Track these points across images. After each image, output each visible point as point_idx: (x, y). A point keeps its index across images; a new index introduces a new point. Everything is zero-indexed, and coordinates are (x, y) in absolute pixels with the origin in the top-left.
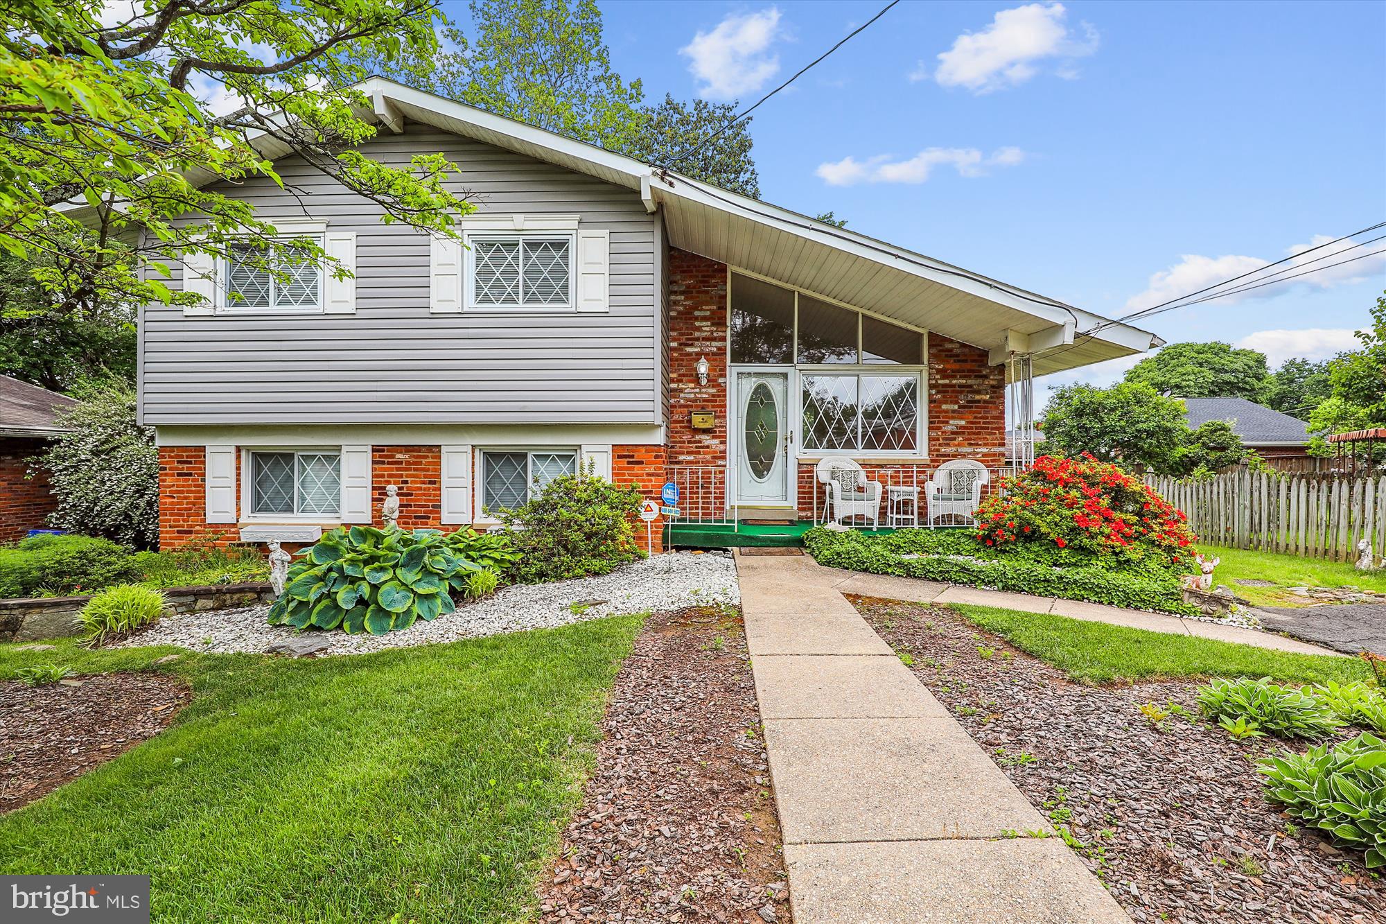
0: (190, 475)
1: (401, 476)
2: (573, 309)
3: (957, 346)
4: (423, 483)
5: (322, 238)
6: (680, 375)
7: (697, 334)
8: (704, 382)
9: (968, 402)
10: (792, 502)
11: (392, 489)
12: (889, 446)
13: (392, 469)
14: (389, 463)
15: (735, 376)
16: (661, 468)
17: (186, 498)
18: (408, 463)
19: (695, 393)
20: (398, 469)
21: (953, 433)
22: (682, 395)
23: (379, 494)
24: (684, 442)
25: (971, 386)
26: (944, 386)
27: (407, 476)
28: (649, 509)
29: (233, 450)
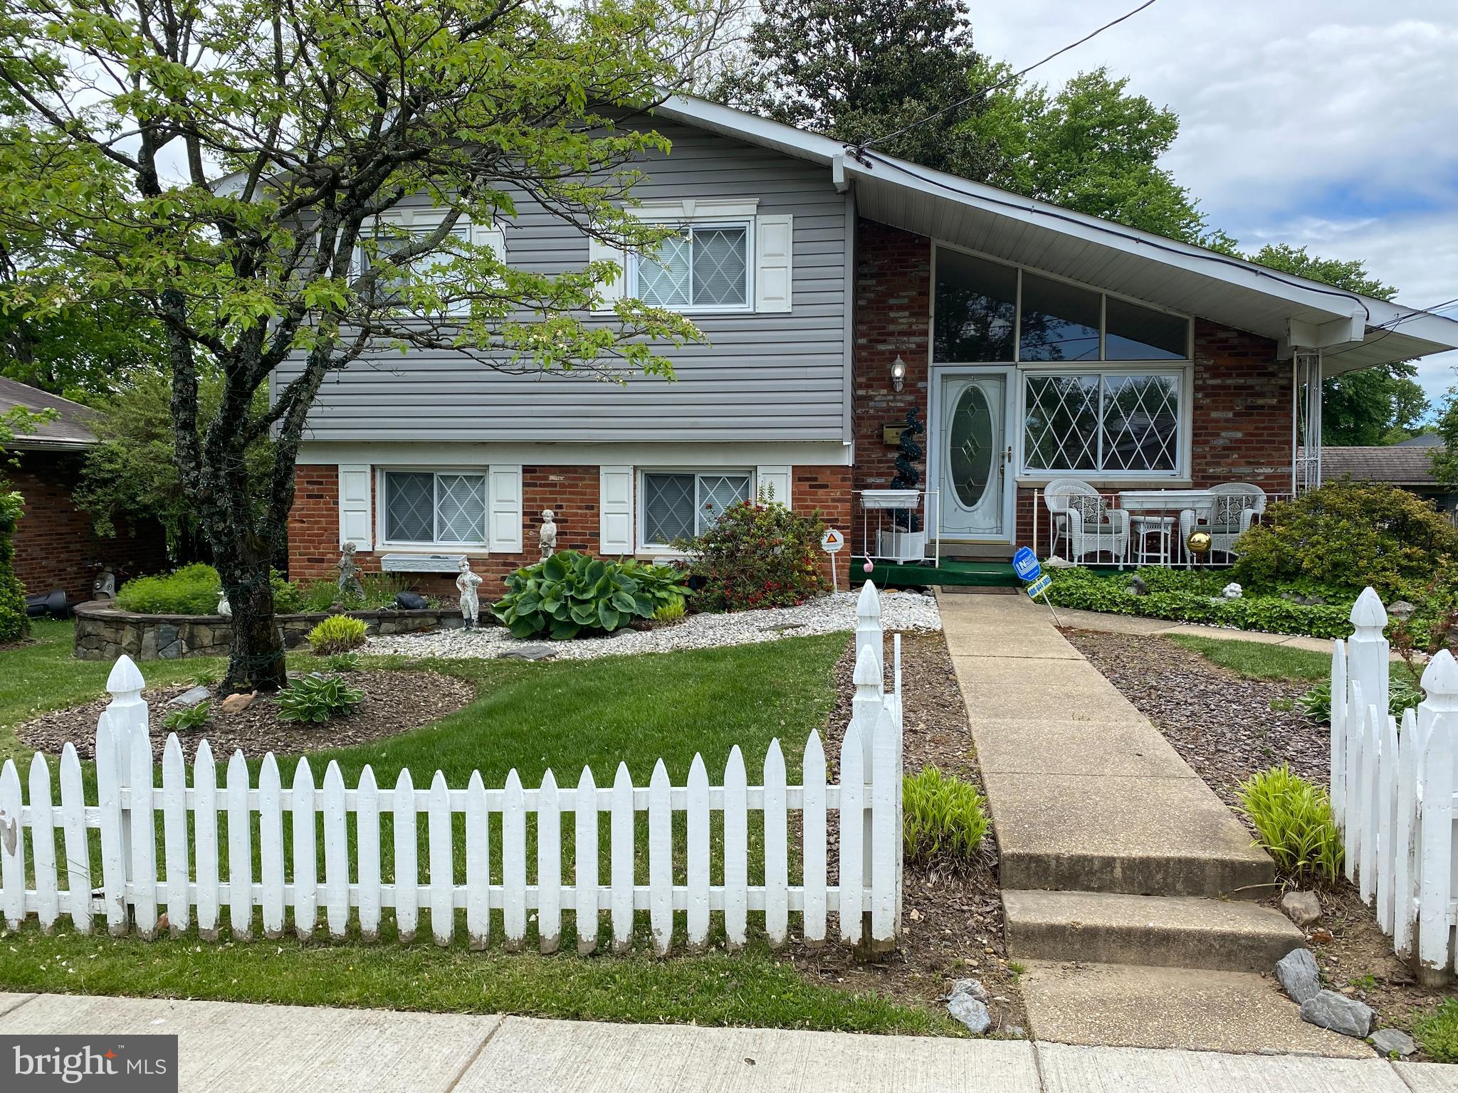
0: (321, 497)
1: (555, 500)
2: (751, 310)
3: (1235, 334)
4: (580, 508)
5: (468, 231)
6: (869, 379)
7: (891, 328)
8: (899, 388)
9: (1248, 408)
10: (1009, 535)
11: (548, 513)
12: (1138, 465)
13: (545, 493)
14: (541, 485)
15: (938, 379)
16: (848, 493)
17: (317, 522)
18: (562, 485)
19: (888, 401)
20: (551, 493)
21: (1225, 448)
22: (871, 404)
23: (532, 520)
24: (873, 462)
25: (1252, 387)
26: (1214, 387)
27: (562, 500)
28: (832, 539)
29: (369, 470)
